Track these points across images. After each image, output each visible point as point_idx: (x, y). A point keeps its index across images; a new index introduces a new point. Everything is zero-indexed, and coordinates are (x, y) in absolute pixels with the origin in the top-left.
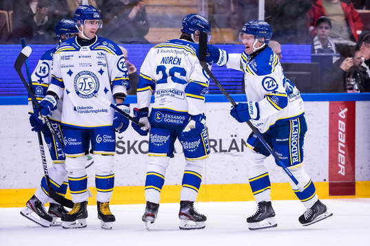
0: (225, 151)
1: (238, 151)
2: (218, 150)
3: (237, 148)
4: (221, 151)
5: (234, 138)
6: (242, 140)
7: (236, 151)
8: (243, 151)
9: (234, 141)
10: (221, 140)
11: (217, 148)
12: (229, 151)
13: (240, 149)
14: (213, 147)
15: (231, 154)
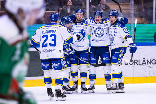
0: (141, 64)
1: (146, 64)
2: (138, 64)
3: (145, 63)
4: (139, 64)
5: (144, 59)
6: (147, 60)
7: (145, 64)
8: (147, 64)
9: (144, 60)
10: (139, 60)
11: (138, 63)
12: (142, 64)
13: (146, 63)
14: (136, 63)
15: (143, 66)
